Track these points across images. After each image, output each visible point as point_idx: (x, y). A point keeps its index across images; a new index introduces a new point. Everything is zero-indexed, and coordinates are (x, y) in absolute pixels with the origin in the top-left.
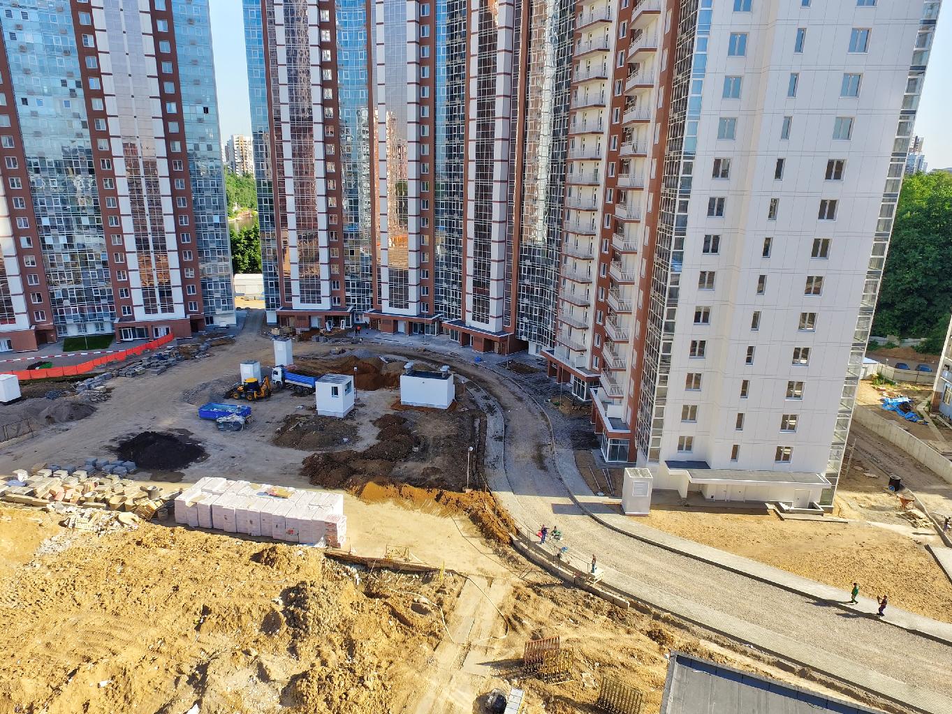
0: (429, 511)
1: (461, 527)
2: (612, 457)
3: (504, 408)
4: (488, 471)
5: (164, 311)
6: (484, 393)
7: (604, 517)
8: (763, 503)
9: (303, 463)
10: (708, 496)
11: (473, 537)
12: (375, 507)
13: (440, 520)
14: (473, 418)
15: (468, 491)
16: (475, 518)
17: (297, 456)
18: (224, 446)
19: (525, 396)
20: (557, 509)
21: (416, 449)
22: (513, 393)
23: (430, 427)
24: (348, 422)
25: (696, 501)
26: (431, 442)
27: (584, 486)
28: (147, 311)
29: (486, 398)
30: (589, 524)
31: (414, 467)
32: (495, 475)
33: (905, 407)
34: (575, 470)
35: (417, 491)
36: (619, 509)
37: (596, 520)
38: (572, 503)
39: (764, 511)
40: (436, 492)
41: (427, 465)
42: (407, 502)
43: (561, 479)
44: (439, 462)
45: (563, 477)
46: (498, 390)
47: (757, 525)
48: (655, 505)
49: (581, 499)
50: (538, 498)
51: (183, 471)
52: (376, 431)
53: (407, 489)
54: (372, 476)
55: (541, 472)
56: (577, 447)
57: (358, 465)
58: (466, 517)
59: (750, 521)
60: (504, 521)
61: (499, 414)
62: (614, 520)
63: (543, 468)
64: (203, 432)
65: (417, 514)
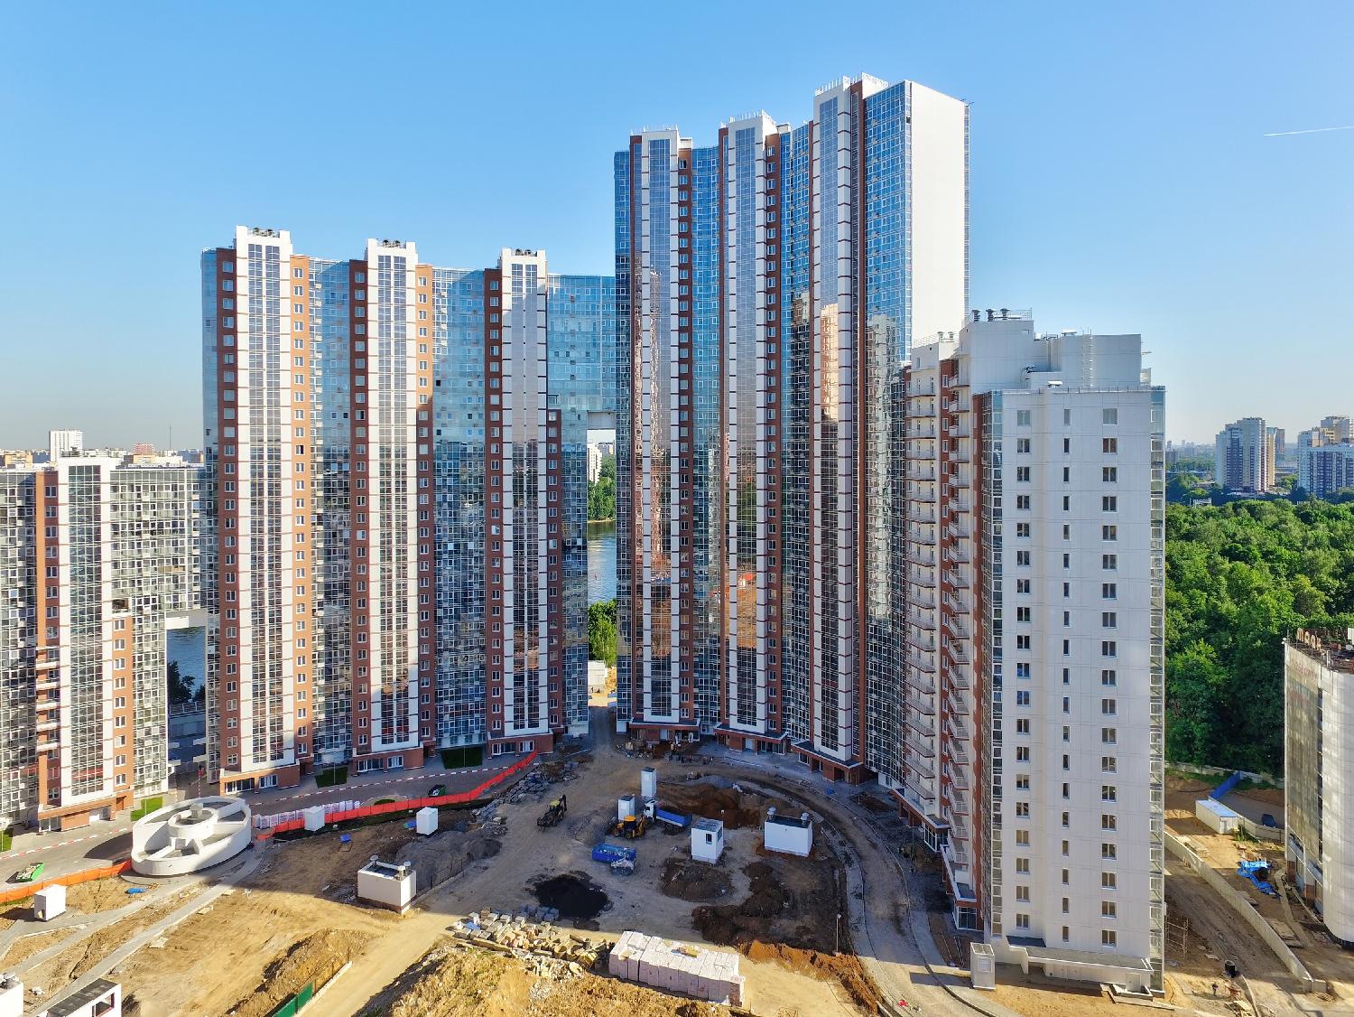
0: (806, 974)
1: (835, 991)
2: (962, 924)
3: (861, 857)
4: (853, 933)
5: (530, 726)
6: (841, 839)
7: (956, 990)
8: (1098, 984)
9: (693, 915)
10: (1048, 974)
11: (846, 1002)
12: (761, 967)
13: (817, 983)
14: (833, 868)
15: (838, 954)
16: (847, 984)
17: (685, 908)
18: (622, 893)
19: (879, 843)
20: (915, 978)
21: (786, 905)
22: (868, 839)
23: (795, 878)
24: (720, 869)
25: (1036, 978)
26: (798, 898)
27: (938, 956)
29: (842, 844)
30: (942, 996)
31: (786, 925)
32: (859, 938)
33: (1261, 875)
34: (929, 937)
35: (795, 952)
36: (967, 982)
37: (949, 992)
38: (927, 972)
39: (1098, 993)
40: (810, 953)
41: (799, 923)
42: (787, 963)
43: (916, 946)
44: (808, 920)
45: (919, 944)
46: (852, 832)
47: (1090, 1007)
48: (1000, 980)
49: (936, 969)
50: (898, 965)
51: (597, 920)
52: (747, 881)
53: (786, 949)
54: (754, 935)
55: (899, 936)
56: (930, 909)
57: (740, 921)
58: (838, 982)
59: (1083, 1001)
60: (871, 989)
61: (856, 865)
62: (965, 993)
63: (900, 932)
64: (599, 876)
65: (797, 976)
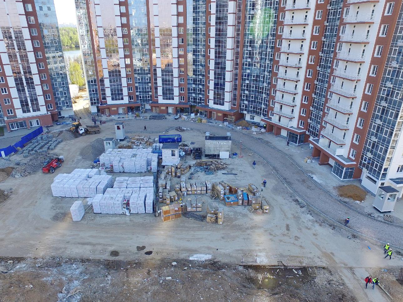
5: (34, 111)
28: (24, 112)
